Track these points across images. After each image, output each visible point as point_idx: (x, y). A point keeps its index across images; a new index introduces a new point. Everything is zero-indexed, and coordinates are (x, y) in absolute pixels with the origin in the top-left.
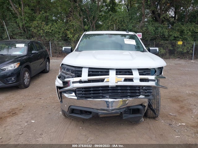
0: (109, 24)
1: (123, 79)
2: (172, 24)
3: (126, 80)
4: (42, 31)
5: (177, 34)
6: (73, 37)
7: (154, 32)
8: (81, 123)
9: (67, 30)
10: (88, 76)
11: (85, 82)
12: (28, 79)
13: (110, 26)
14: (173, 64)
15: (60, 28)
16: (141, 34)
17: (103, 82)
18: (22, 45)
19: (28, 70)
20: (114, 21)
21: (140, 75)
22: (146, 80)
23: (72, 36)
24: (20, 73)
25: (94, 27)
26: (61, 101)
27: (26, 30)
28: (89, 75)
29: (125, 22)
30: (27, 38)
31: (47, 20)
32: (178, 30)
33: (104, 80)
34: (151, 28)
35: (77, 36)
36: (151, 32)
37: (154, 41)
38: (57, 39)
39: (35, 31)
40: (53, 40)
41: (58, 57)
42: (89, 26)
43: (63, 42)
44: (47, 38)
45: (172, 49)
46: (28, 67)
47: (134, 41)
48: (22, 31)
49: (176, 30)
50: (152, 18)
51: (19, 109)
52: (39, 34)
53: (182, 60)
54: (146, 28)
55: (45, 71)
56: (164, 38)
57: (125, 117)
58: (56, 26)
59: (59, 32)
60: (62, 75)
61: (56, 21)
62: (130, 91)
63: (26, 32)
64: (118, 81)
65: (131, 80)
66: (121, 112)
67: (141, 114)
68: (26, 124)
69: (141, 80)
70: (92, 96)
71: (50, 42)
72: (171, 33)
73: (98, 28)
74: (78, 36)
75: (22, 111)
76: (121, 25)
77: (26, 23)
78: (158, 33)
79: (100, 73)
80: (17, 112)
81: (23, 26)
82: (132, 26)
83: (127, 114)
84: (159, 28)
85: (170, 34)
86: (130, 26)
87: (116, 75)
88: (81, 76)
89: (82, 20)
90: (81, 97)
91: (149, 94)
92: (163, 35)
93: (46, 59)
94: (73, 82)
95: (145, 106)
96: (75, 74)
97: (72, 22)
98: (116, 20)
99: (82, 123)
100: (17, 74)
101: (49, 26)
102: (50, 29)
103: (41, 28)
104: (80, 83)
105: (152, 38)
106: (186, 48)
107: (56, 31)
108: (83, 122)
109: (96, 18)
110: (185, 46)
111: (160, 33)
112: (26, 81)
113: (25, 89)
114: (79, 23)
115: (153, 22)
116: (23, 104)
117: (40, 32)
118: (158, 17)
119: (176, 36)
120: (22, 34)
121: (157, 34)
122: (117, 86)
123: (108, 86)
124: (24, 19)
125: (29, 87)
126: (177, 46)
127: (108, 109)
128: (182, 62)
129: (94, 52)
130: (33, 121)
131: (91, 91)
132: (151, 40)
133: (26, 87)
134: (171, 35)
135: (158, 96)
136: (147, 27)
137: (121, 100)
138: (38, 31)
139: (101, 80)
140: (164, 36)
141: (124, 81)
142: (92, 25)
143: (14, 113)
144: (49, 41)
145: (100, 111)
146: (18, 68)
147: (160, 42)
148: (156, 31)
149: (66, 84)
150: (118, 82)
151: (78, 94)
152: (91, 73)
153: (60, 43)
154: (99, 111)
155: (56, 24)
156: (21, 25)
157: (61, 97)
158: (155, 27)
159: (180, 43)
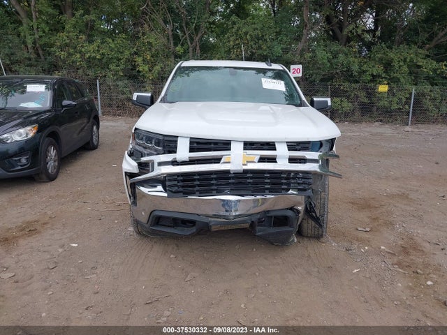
0: (232, 43)
1: (257, 158)
2: (369, 46)
3: (262, 160)
4: (78, 56)
5: (378, 69)
6: (150, 71)
7: (329, 64)
8: (173, 248)
9: (136, 53)
10: (190, 152)
11: (184, 163)
12: (55, 161)
13: (233, 48)
14: (367, 134)
15: (121, 50)
16: (300, 67)
17: (219, 163)
18: (40, 88)
19: (54, 141)
20: (241, 38)
21: (289, 150)
22: (300, 159)
23: (146, 68)
24: (38, 148)
25: (198, 48)
26: (134, 203)
27: (41, 52)
28: (192, 150)
29: (266, 40)
30: (44, 71)
31: (90, 31)
32: (381, 60)
33: (221, 159)
34: (322, 55)
35: (157, 68)
36: (323, 64)
37: (329, 83)
38: (114, 75)
39: (63, 55)
40: (105, 76)
41: (115, 115)
42: (185, 47)
43: (126, 81)
44: (91, 73)
45: (366, 100)
46: (54, 136)
47: (282, 82)
48: (33, 56)
49: (375, 59)
50: (327, 32)
51: (43, 222)
52: (73, 62)
53: (387, 126)
54: (310, 54)
55: (89, 146)
56: (349, 76)
57: (259, 232)
58: (113, 46)
59: (119, 60)
60: (137, 150)
61: (111, 34)
62: (269, 181)
63: (42, 57)
64: (247, 162)
65: (272, 160)
66: (252, 222)
67: (290, 227)
68: (60, 250)
69: (292, 160)
70: (197, 191)
71: (98, 81)
72: (365, 67)
73: (207, 51)
74: (161, 68)
75: (49, 225)
76: (257, 46)
77: (41, 37)
78: (337, 65)
79: (212, 146)
80: (38, 227)
81: (34, 43)
82: (282, 49)
83: (264, 226)
84: (340, 55)
85: (362, 68)
86: (278, 50)
87: (244, 149)
88: (175, 152)
89: (170, 33)
90: (175, 193)
91: (306, 187)
92: (348, 70)
93: (91, 120)
94: (160, 164)
95: (298, 212)
96: (164, 147)
97: (147, 38)
98: (246, 34)
99: (176, 248)
100: (32, 149)
101: (95, 45)
102: (98, 51)
103: (75, 48)
104: (173, 165)
105: (324, 75)
106: (395, 100)
107: (110, 56)
108: (177, 246)
109: (203, 30)
110: (394, 95)
111: (342, 65)
112: (51, 165)
113: (49, 184)
114: (164, 40)
115: (328, 42)
116: (49, 212)
117: (73, 58)
118: (338, 31)
119: (375, 74)
120: (33, 62)
121: (336, 68)
122: (246, 172)
123: (227, 172)
124: (38, 28)
125: (57, 180)
126: (378, 95)
127: (227, 214)
128: (387, 130)
129: (199, 104)
130: (74, 245)
131: (194, 180)
132: (322, 80)
133: (51, 178)
134: (365, 71)
135: (323, 193)
136: (313, 51)
137: (253, 198)
138: (70, 55)
139: (215, 159)
140: (350, 73)
141: (259, 162)
142: (192, 44)
143: (32, 229)
144: (95, 80)
145: (213, 219)
146: (33, 138)
147: (341, 85)
148: (333, 61)
149: (144, 167)
150: (248, 164)
151: (170, 186)
152: (195, 145)
153: (120, 83)
154: (210, 219)
155: (110, 40)
156: (29, 41)
157: (134, 194)
158: (332, 52)
159: (383, 88)
